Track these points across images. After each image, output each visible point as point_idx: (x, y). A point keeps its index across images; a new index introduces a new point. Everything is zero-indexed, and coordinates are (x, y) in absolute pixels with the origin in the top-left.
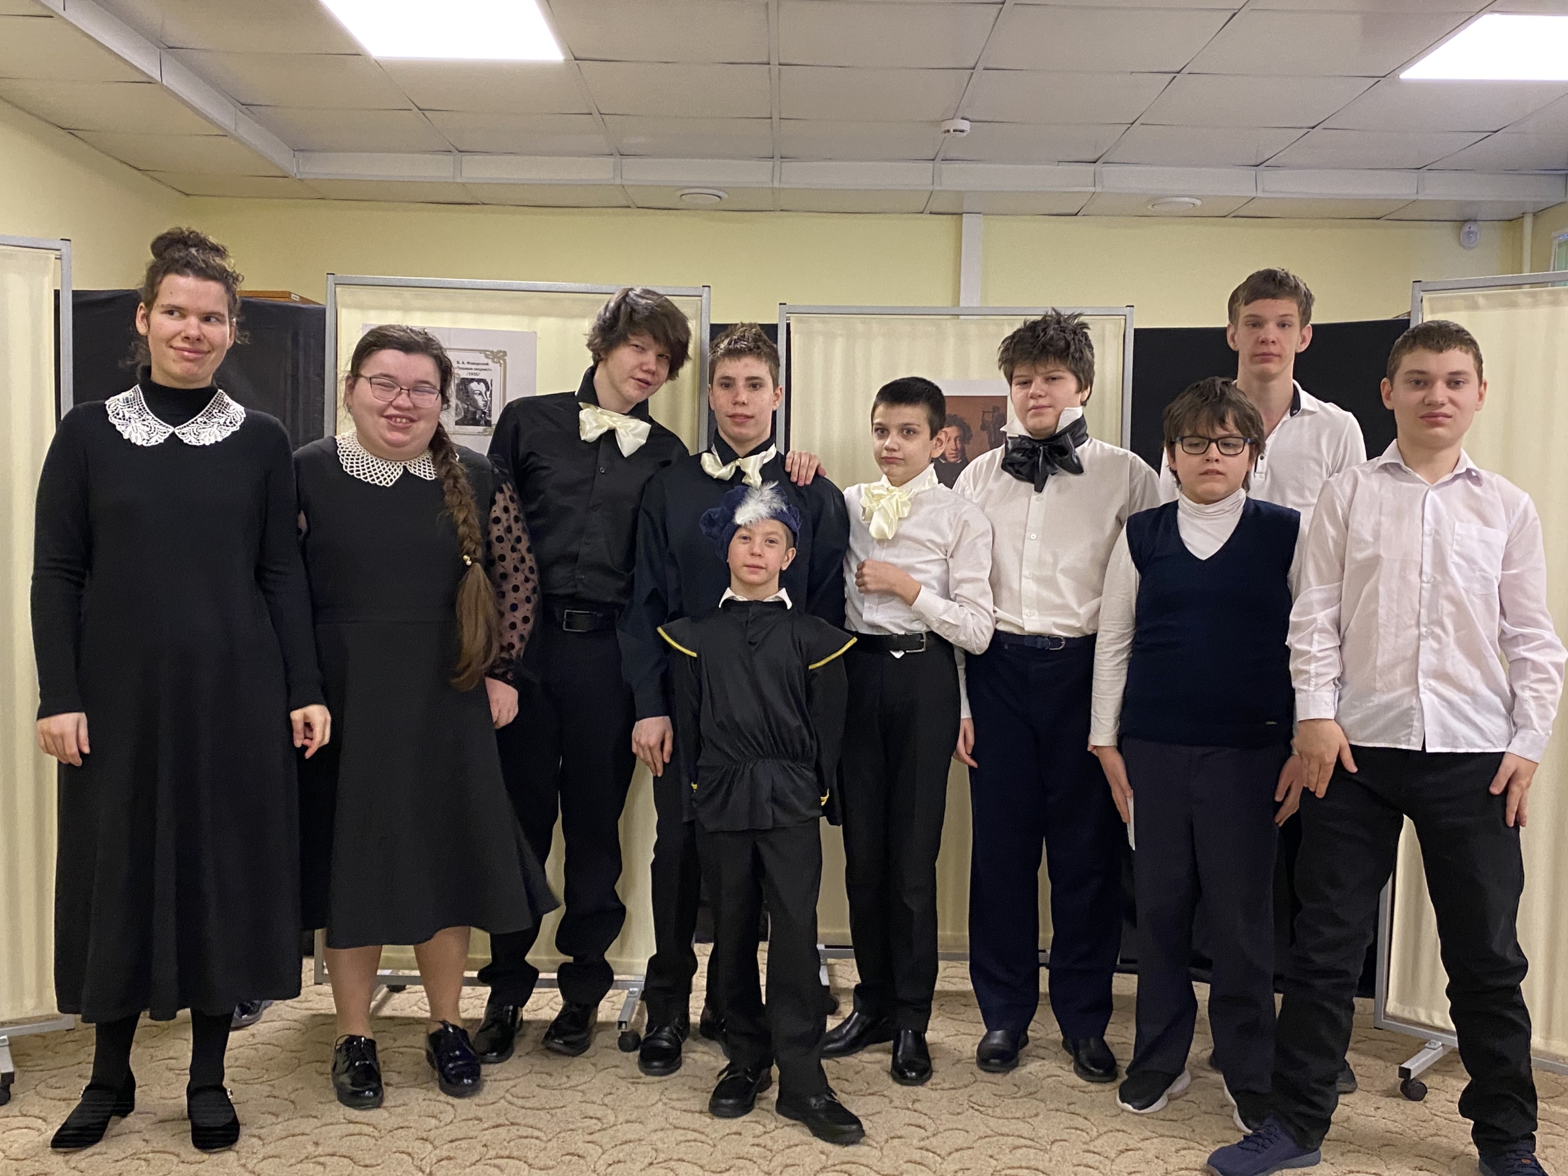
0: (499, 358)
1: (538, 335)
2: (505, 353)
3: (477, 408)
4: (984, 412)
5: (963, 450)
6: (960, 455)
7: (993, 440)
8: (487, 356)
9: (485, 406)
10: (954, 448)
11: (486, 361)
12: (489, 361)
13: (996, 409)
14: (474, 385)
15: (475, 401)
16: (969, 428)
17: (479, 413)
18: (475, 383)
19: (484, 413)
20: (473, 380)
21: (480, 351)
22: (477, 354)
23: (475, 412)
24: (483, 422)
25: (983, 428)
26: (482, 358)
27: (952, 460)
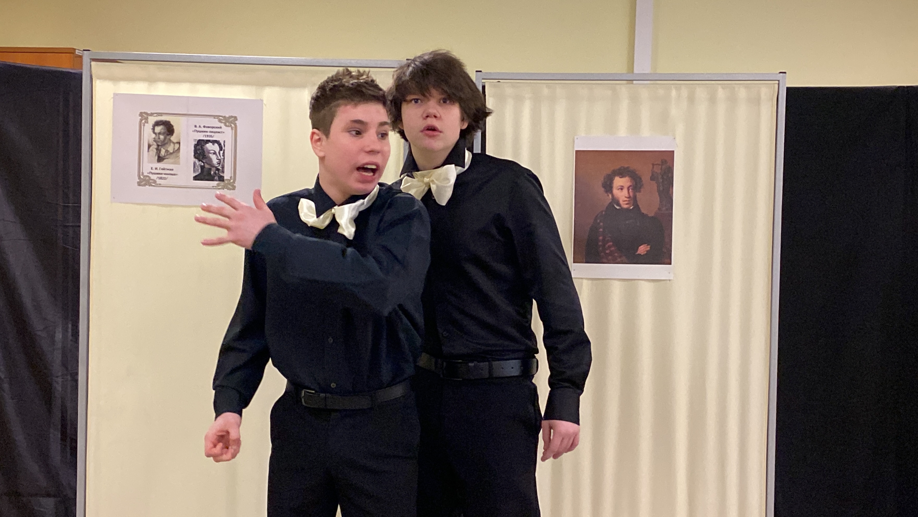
1: (265, 102)
2: (236, 118)
3: (212, 166)
4: (653, 165)
5: (635, 197)
6: (632, 202)
7: (661, 189)
8: (220, 121)
9: (219, 164)
10: (627, 195)
11: (219, 125)
12: (222, 125)
13: (664, 162)
14: (209, 146)
15: (211, 160)
16: (641, 179)
17: (214, 169)
18: (210, 144)
19: (218, 170)
20: (208, 141)
21: (215, 117)
22: (212, 119)
23: (210, 169)
24: (216, 178)
25: (652, 179)
26: (215, 123)
27: (625, 206)
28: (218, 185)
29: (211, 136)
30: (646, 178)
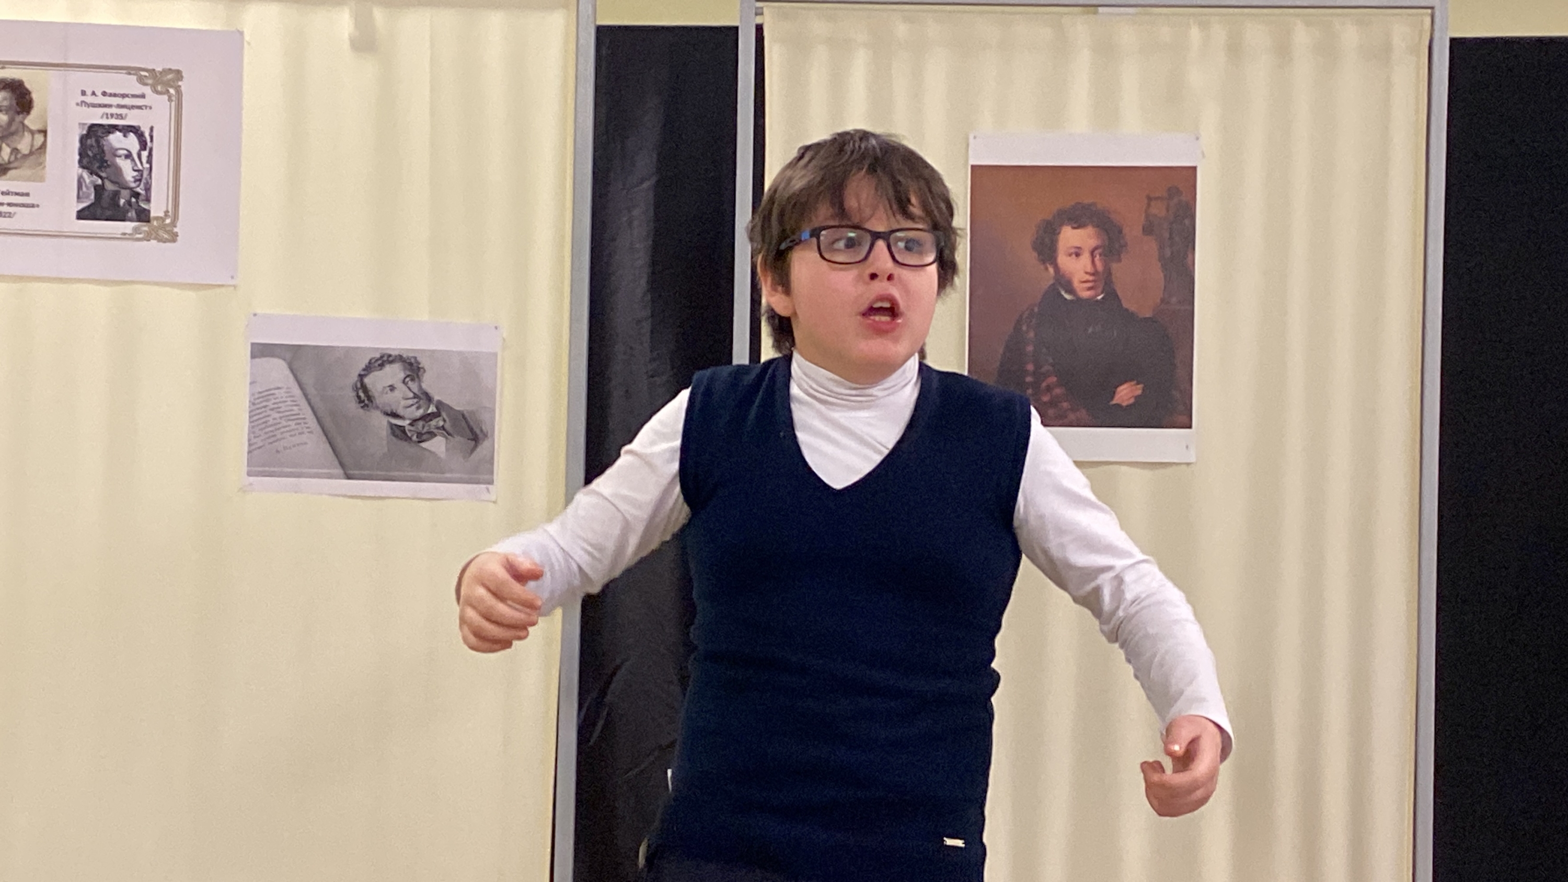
0: (168, 84)
1: (247, 38)
2: (179, 74)
3: (121, 184)
4: (1149, 199)
5: (1108, 273)
6: (1101, 286)
7: (1168, 252)
8: (141, 80)
9: (138, 180)
10: (1089, 268)
11: (139, 89)
12: (147, 90)
13: (1173, 192)
14: (116, 139)
15: (118, 171)
16: (1120, 232)
17: (125, 194)
18: (118, 134)
19: (137, 195)
20: (114, 128)
21: (129, 70)
22: (122, 77)
23: (116, 195)
24: (132, 214)
25: (1148, 230)
26: (131, 85)
27: (1085, 294)
28: (136, 230)
29: (120, 117)
30: (1133, 231)
